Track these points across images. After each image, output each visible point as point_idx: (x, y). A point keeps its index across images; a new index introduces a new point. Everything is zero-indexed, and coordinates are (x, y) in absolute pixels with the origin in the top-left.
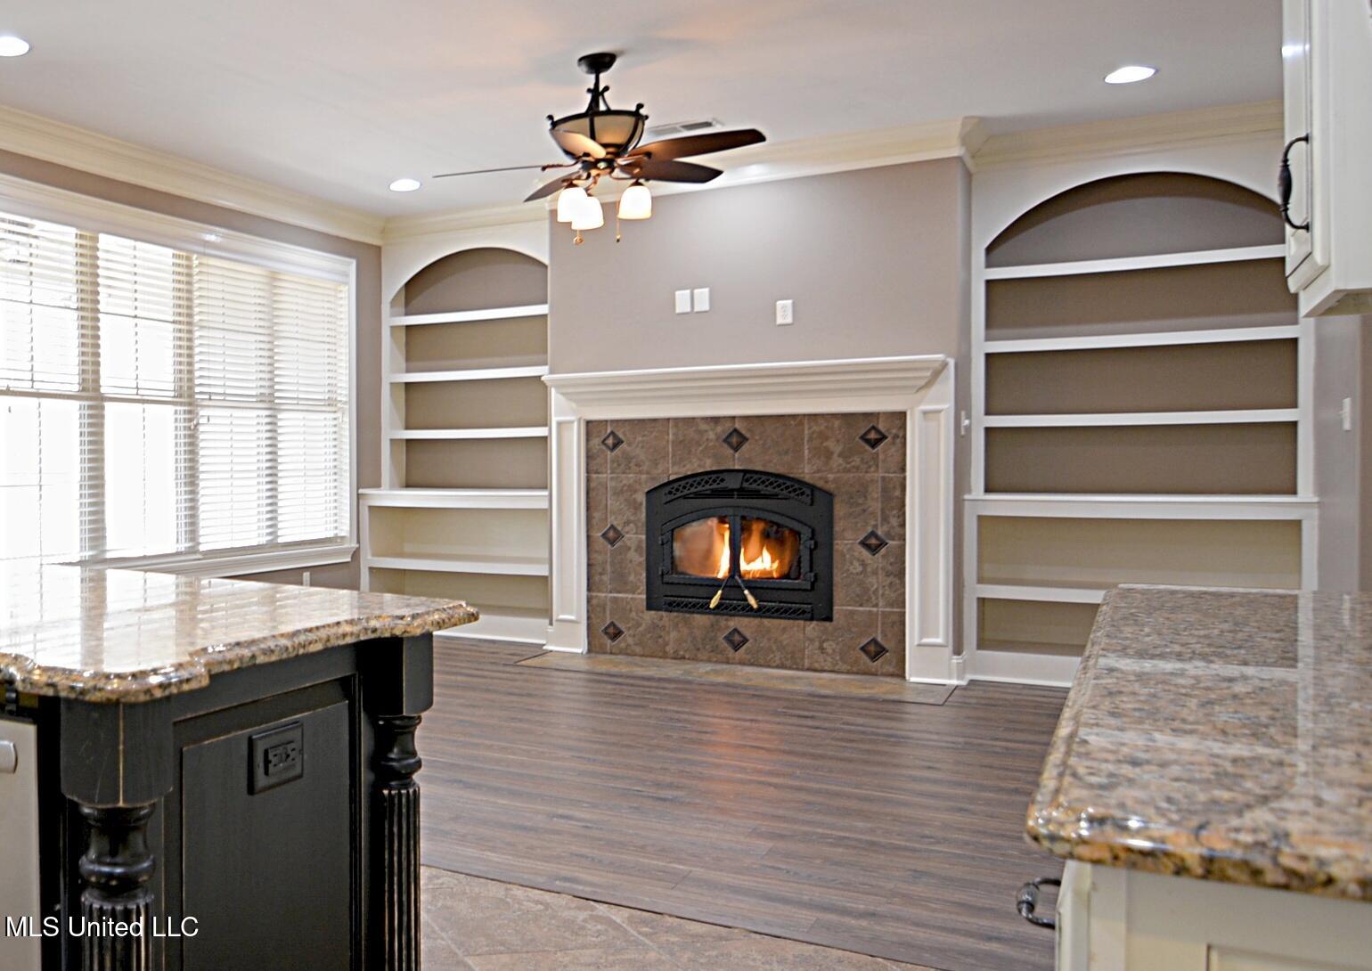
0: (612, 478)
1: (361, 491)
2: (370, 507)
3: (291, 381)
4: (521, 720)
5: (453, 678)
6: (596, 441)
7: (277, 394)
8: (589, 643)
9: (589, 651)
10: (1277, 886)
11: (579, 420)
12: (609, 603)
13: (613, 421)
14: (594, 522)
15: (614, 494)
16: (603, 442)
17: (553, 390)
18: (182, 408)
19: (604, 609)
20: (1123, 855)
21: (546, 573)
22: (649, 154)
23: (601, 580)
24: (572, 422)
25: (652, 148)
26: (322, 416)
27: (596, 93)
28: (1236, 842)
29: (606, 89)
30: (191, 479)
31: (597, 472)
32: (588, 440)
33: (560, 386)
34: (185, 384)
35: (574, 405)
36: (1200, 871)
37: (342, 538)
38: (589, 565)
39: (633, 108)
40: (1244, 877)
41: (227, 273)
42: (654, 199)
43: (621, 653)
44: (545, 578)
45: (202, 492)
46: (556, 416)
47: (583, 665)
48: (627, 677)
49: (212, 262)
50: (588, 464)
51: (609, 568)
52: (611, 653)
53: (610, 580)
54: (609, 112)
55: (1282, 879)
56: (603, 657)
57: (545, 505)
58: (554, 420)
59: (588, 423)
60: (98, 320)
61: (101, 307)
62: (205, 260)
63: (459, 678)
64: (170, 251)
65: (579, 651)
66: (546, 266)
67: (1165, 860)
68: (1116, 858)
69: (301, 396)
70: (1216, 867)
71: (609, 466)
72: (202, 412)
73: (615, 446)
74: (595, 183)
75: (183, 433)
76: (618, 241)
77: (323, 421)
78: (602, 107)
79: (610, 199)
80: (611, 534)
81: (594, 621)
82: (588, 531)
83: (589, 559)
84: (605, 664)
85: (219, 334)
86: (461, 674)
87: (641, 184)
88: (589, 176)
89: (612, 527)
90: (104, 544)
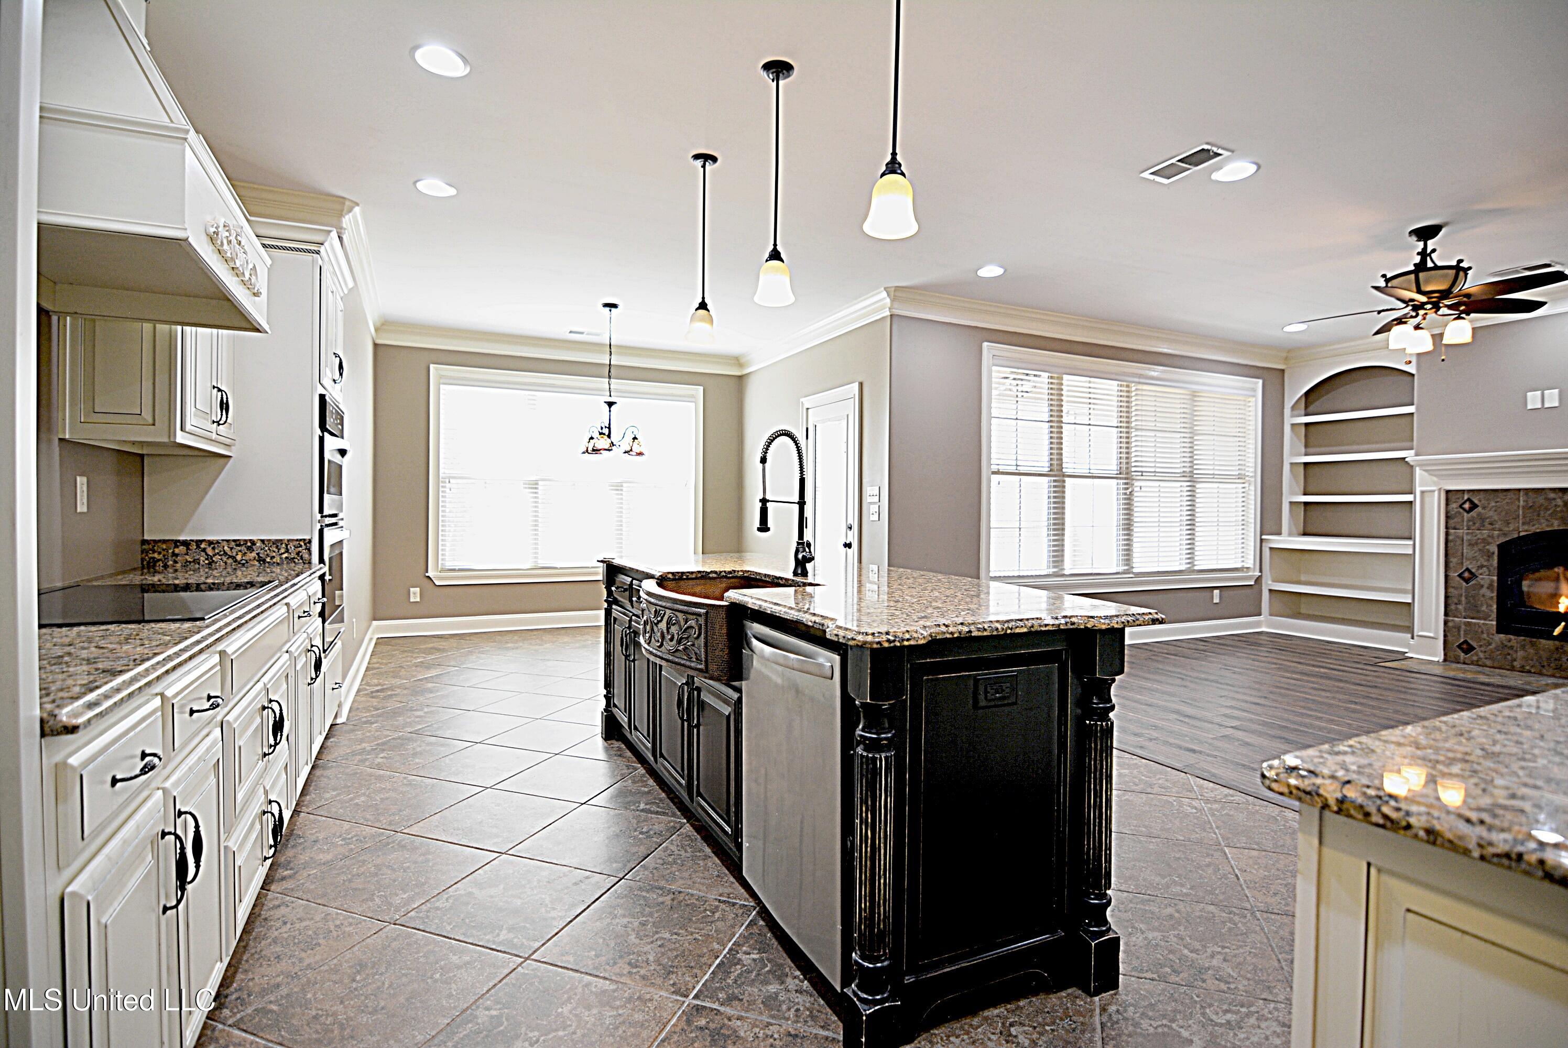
0: (1468, 534)
1: (1264, 537)
2: (1271, 548)
3: (1206, 463)
4: (1356, 703)
5: (1317, 669)
6: (1454, 506)
7: (1195, 472)
8: (1445, 655)
9: (1445, 660)
10: (1377, 825)
11: (1440, 489)
12: (1463, 627)
13: (1469, 491)
14: (1451, 565)
15: (1470, 545)
16: (1461, 506)
17: (1417, 469)
18: (1122, 481)
19: (1459, 630)
20: (1294, 791)
21: (1410, 601)
22: (1468, 296)
23: (1457, 609)
24: (1434, 491)
25: (1472, 290)
26: (1234, 486)
27: (1424, 254)
28: (1365, 794)
29: (1434, 251)
30: (1128, 526)
31: (1455, 528)
32: (1447, 504)
33: (1422, 465)
34: (1124, 466)
35: (1435, 479)
36: (1335, 808)
37: (1248, 568)
38: (1447, 597)
39: (1454, 263)
40: (1360, 816)
41: (1158, 394)
42: (1474, 329)
43: (1472, 663)
44: (1409, 604)
45: (1135, 535)
46: (1420, 486)
47: (1438, 670)
48: (1474, 682)
49: (1145, 387)
50: (1447, 522)
51: (1463, 599)
52: (1464, 663)
53: (1465, 609)
54: (1436, 268)
55: (1381, 821)
56: (1454, 665)
57: (1410, 552)
58: (1418, 490)
59: (1448, 492)
60: (1062, 427)
61: (1064, 420)
62: (1140, 387)
63: (1322, 670)
64: (1116, 383)
65: (1436, 659)
66: (1413, 375)
67: (1316, 798)
68: (1291, 793)
69: (1216, 472)
70: (1344, 806)
71: (1465, 523)
72: (1137, 484)
73: (1471, 510)
74: (1424, 319)
75: (1122, 497)
76: (1443, 360)
77: (1235, 488)
78: (1430, 264)
79: (1437, 331)
80: (1466, 575)
81: (1450, 638)
82: (1446, 571)
83: (1446, 592)
84: (1455, 671)
85: (1152, 434)
86: (1326, 668)
87: (1463, 318)
88: (1417, 315)
89: (1467, 569)
90: (1063, 565)
